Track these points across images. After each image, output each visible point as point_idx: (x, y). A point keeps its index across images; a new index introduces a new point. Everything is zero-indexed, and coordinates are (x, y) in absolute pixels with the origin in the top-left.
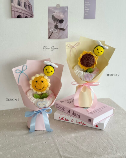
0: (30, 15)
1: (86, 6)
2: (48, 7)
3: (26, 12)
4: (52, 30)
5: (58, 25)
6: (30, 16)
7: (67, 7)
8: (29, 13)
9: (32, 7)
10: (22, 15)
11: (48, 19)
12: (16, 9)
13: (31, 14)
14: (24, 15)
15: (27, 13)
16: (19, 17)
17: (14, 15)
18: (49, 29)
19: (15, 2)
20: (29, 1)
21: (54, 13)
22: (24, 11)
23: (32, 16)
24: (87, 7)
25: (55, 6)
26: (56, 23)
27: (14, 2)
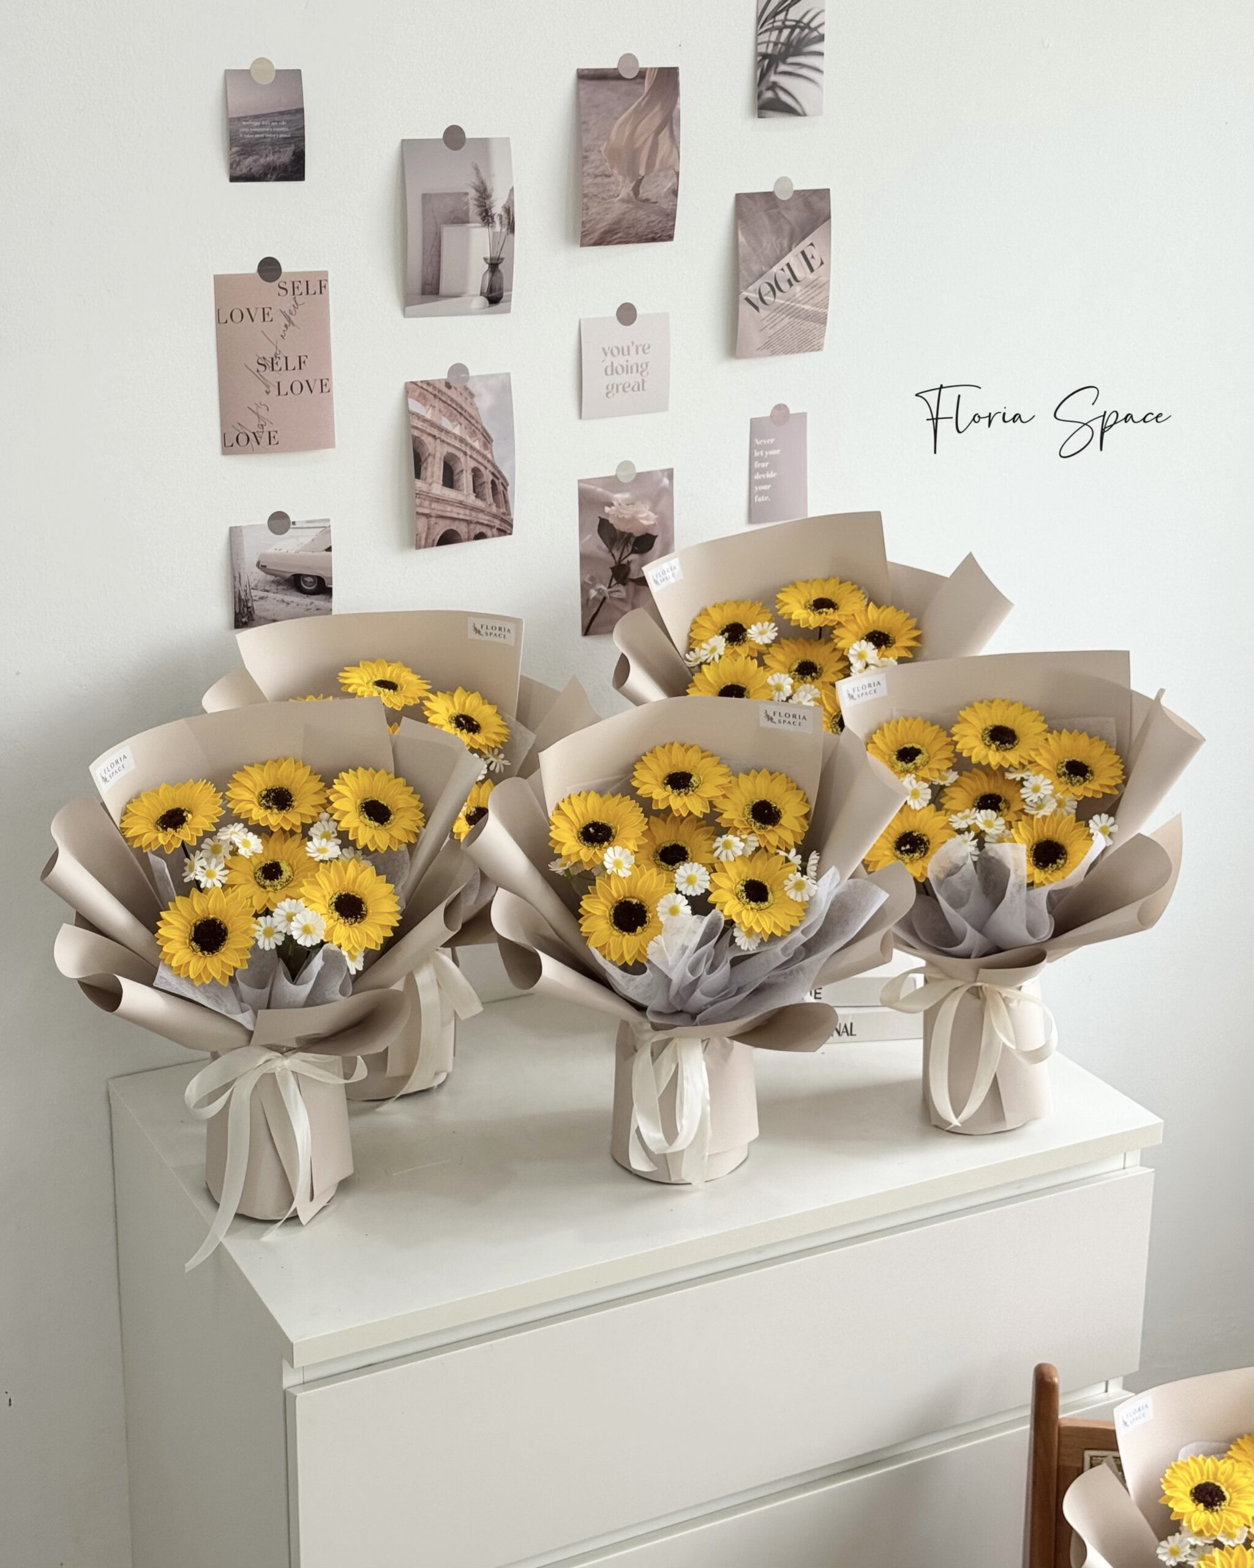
0: (497, 523)
1: (761, 459)
2: (580, 481)
3: (482, 511)
4: (599, 591)
5: (629, 563)
6: (499, 529)
7: (670, 474)
8: (495, 516)
9: (509, 488)
10: (462, 529)
11: (581, 538)
12: (434, 505)
13: (503, 520)
14: (472, 526)
15: (483, 518)
16: (448, 538)
17: (424, 535)
18: (585, 588)
19: (433, 473)
20: (497, 463)
21: (607, 509)
22: (473, 509)
23: (504, 527)
24: (764, 465)
25: (613, 473)
26: (617, 555)
27: (429, 474)
